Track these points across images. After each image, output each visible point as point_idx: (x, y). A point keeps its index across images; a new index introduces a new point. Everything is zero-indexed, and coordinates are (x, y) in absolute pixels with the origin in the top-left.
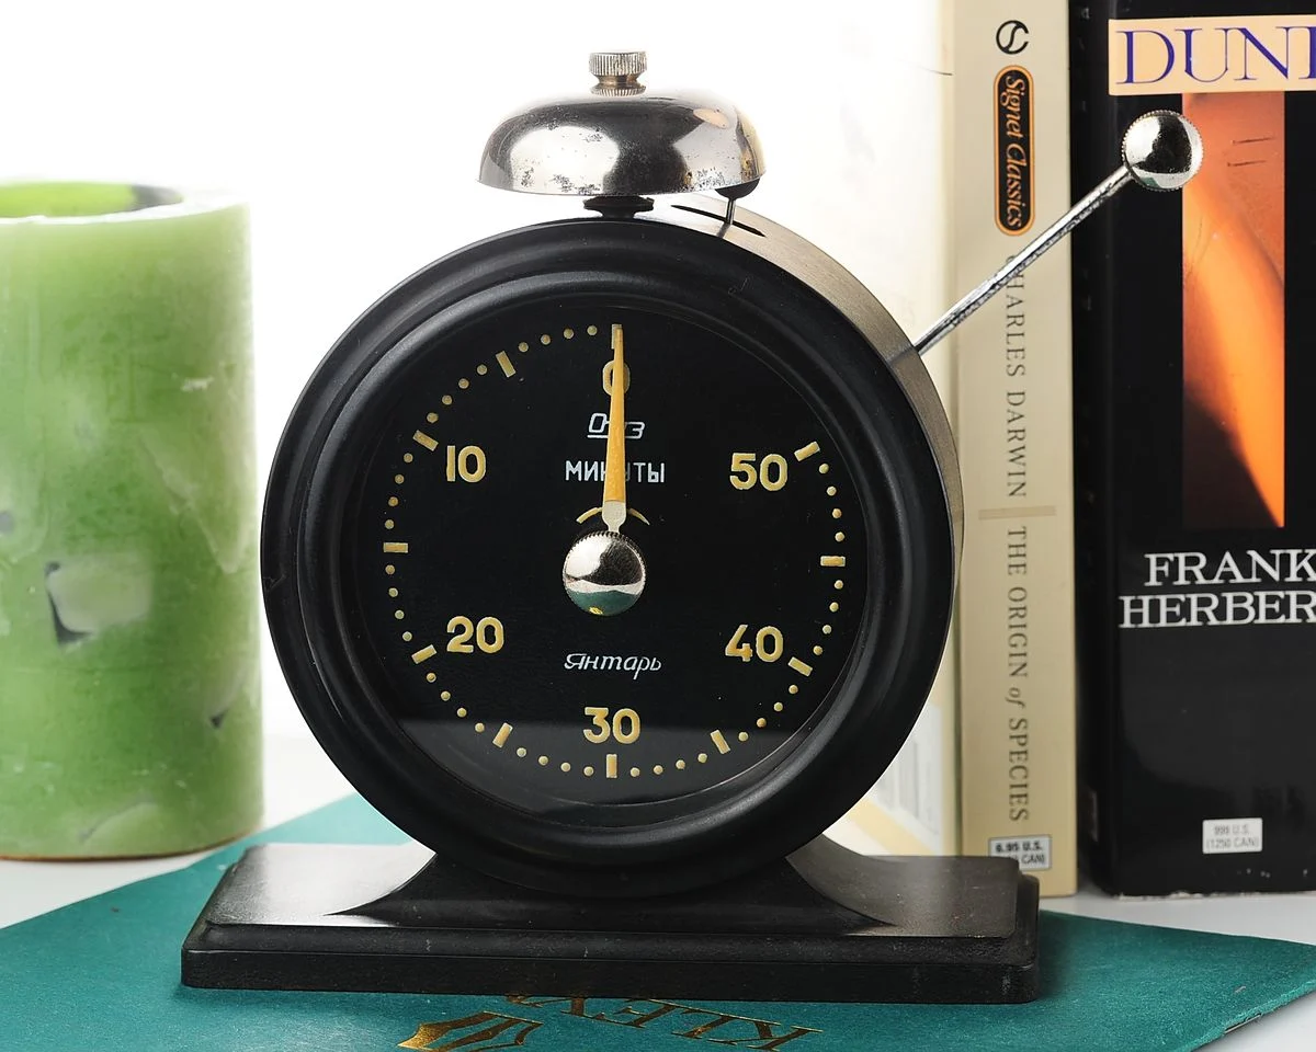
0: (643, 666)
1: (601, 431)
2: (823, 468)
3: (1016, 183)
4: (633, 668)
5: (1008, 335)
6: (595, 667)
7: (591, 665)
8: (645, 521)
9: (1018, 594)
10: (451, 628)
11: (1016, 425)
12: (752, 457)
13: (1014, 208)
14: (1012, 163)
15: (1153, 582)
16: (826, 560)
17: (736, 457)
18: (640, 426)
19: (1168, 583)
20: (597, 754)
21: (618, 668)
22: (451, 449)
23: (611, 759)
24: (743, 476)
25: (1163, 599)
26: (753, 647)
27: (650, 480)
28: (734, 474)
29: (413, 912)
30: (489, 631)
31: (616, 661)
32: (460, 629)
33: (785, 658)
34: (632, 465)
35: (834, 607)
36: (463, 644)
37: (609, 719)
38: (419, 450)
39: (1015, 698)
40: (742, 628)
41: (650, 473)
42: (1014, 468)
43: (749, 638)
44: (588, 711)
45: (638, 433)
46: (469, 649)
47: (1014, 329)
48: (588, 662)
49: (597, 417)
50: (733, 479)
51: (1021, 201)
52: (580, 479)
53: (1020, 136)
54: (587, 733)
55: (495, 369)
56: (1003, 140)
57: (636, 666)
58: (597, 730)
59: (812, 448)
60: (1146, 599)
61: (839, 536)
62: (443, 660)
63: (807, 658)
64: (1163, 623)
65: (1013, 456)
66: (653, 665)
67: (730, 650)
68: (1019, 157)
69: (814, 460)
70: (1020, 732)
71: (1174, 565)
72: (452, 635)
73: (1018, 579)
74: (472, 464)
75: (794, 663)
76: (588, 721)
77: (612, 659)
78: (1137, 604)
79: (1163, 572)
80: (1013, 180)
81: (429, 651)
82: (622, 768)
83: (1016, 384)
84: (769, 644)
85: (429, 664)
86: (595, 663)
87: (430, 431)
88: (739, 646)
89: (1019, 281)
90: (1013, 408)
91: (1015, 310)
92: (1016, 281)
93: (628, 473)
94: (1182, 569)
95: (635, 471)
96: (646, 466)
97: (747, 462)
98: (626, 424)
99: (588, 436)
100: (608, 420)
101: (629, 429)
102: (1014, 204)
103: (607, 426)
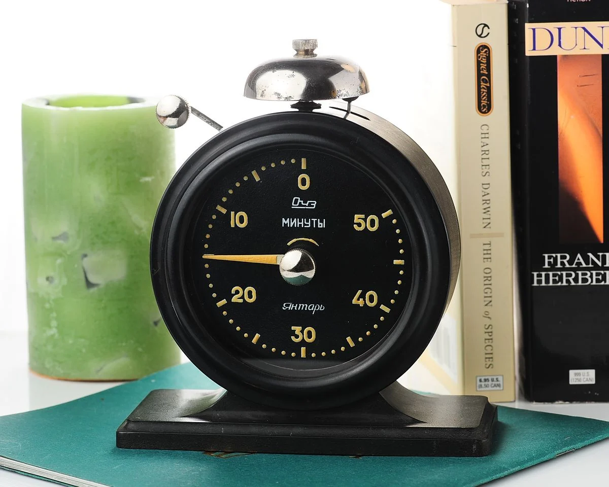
0: (317, 308)
1: (298, 205)
2: (394, 221)
3: (485, 94)
4: (312, 309)
5: (482, 159)
6: (296, 309)
7: (294, 308)
8: (317, 244)
9: (488, 271)
10: (233, 291)
11: (486, 198)
12: (363, 216)
14: (483, 85)
15: (546, 266)
16: (396, 262)
17: (356, 216)
18: (314, 203)
19: (553, 267)
20: (297, 347)
21: (306, 309)
22: (232, 213)
23: (303, 349)
24: (359, 225)
25: (551, 273)
26: (364, 300)
27: (319, 226)
28: (355, 223)
29: (217, 416)
30: (250, 293)
31: (305, 306)
32: (237, 292)
33: (378, 304)
34: (311, 220)
36: (238, 298)
37: (302, 332)
38: (219, 213)
39: (487, 315)
40: (360, 292)
41: (319, 223)
42: (486, 216)
43: (363, 296)
44: (293, 328)
45: (313, 206)
46: (241, 301)
47: (485, 156)
48: (293, 306)
49: (296, 199)
50: (355, 226)
51: (487, 101)
52: (289, 226)
53: (486, 73)
54: (293, 338)
55: (251, 178)
56: (479, 75)
57: (314, 308)
58: (297, 337)
59: (389, 212)
60: (543, 274)
61: (401, 251)
62: (230, 306)
63: (388, 305)
64: (551, 284)
65: (485, 211)
66: (321, 308)
67: (354, 301)
68: (486, 82)
69: (390, 218)
70: (489, 330)
71: (556, 259)
72: (234, 295)
73: (487, 264)
74: (242, 220)
75: (382, 307)
76: (293, 332)
77: (303, 305)
78: (539, 276)
79: (551, 262)
81: (224, 302)
82: (308, 353)
83: (486, 180)
84: (371, 299)
85: (224, 308)
86: (296, 307)
87: (224, 205)
88: (358, 300)
89: (487, 136)
90: (484, 190)
91: (485, 148)
92: (485, 136)
93: (309, 223)
94: (559, 260)
95: (312, 222)
96: (317, 220)
97: (361, 218)
98: (308, 202)
99: (292, 207)
100: (300, 200)
101: (310, 203)
102: (484, 103)
103: (300, 203)
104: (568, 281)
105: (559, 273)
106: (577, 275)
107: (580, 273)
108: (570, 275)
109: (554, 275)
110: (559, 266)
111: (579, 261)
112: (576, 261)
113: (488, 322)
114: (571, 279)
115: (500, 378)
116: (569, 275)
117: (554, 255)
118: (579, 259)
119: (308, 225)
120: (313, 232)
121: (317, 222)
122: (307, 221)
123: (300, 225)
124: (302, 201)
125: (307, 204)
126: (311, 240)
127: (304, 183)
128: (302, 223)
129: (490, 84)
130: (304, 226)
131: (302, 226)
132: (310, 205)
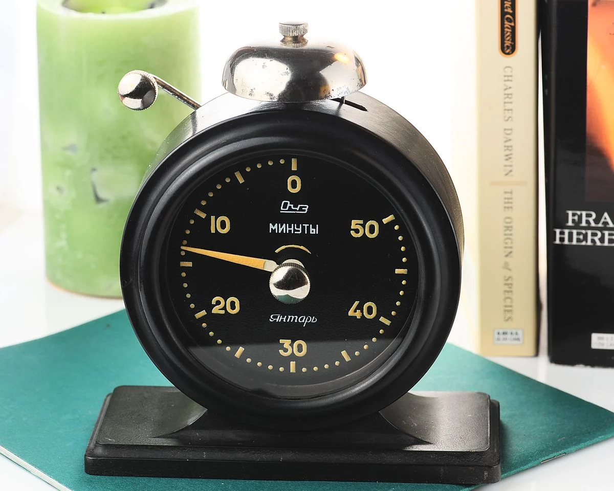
0: (308, 320)
1: (287, 209)
2: (396, 227)
3: (509, 34)
4: (303, 321)
5: (505, 103)
6: (284, 321)
7: (282, 320)
8: (309, 252)
9: (508, 220)
10: (214, 302)
11: (508, 144)
12: (361, 222)
13: (508, 45)
14: (507, 24)
15: (570, 223)
16: (398, 271)
17: (354, 222)
18: (306, 207)
19: (577, 225)
20: (286, 361)
21: (296, 321)
22: (213, 218)
23: (293, 364)
24: (357, 231)
25: (575, 232)
26: (362, 312)
27: (311, 233)
28: (353, 230)
30: (233, 304)
31: (295, 318)
32: (218, 303)
33: (378, 317)
34: (302, 225)
35: (401, 293)
36: (219, 309)
37: (292, 345)
38: (197, 218)
39: (506, 266)
40: (357, 303)
41: (311, 229)
42: (508, 163)
43: (360, 307)
45: (305, 210)
46: (223, 312)
47: (507, 100)
48: (281, 318)
49: (285, 203)
50: (352, 233)
51: (512, 41)
52: (277, 232)
53: (511, 12)
54: (281, 352)
55: (234, 179)
56: (503, 13)
58: (286, 350)
59: (391, 218)
60: (567, 231)
61: (404, 260)
62: (210, 317)
63: (388, 317)
64: (574, 242)
65: (506, 158)
66: (313, 320)
67: (351, 313)
68: (510, 21)
69: (392, 224)
70: (509, 282)
71: (580, 217)
72: (215, 305)
73: (508, 213)
74: (223, 225)
75: (382, 319)
76: (281, 346)
77: (293, 317)
78: (562, 233)
79: (575, 220)
80: (507, 32)
81: (203, 313)
82: (298, 368)
83: (508, 125)
84: (370, 310)
85: (203, 319)
86: (285, 319)
87: (202, 209)
88: (355, 311)
89: (510, 78)
90: (506, 136)
91: (508, 92)
92: (508, 78)
93: (300, 229)
94: (584, 219)
95: (303, 228)
96: (310, 226)
97: (359, 224)
98: (299, 206)
99: (281, 212)
100: (290, 204)
102: (508, 43)
103: (290, 207)
104: (593, 241)
105: (584, 232)
106: (603, 235)
107: (606, 233)
108: (596, 235)
109: (578, 234)
110: (584, 224)
111: (605, 221)
112: (603, 220)
113: (508, 274)
114: (596, 239)
115: (520, 332)
116: (594, 235)
117: (579, 213)
118: (605, 218)
119: (299, 231)
120: (304, 239)
122: (298, 227)
123: (290, 231)
124: (292, 206)
125: (298, 209)
126: (302, 247)
127: (294, 184)
128: (292, 229)
129: (515, 23)
130: (294, 232)
131: (292, 232)
132: (301, 209)
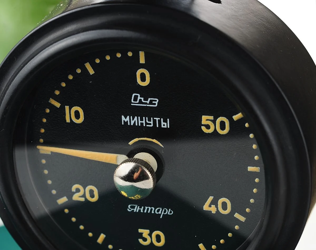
0: (165, 212)
1: (138, 102)
2: (247, 125)
4: (160, 213)
6: (142, 211)
7: (140, 210)
8: (161, 146)
10: (74, 188)
12: (212, 118)
16: (250, 169)
17: (204, 118)
18: (156, 101)
21: (153, 212)
22: (67, 108)
24: (208, 127)
26: (217, 207)
27: (162, 126)
28: (203, 125)
30: (91, 192)
31: (152, 209)
32: (78, 190)
33: (232, 212)
34: (153, 119)
35: (255, 191)
36: (79, 197)
37: (150, 235)
38: (52, 107)
40: (211, 198)
41: (163, 123)
43: (214, 202)
44: (140, 231)
45: (155, 104)
46: (83, 199)
48: (138, 209)
49: (135, 96)
50: (203, 128)
52: (129, 124)
54: (141, 241)
55: (85, 70)
57: (161, 212)
58: (145, 240)
59: (240, 116)
61: (256, 158)
63: (243, 213)
66: (169, 212)
67: (206, 208)
69: (242, 121)
72: (74, 193)
74: (77, 115)
75: (237, 215)
76: (141, 235)
77: (150, 208)
81: (64, 199)
84: (224, 206)
85: (65, 205)
86: (142, 209)
87: (56, 98)
88: (210, 206)
93: (152, 122)
95: (155, 121)
96: (161, 119)
97: (209, 120)
98: (149, 99)
99: (132, 104)
100: (140, 97)
101: (151, 101)
103: (140, 100)
119: (150, 124)
121: (160, 121)
122: (150, 120)
123: (142, 124)
124: (142, 99)
125: (148, 102)
127: (143, 78)
128: (144, 122)
130: (146, 125)
131: (144, 125)
132: (151, 103)
